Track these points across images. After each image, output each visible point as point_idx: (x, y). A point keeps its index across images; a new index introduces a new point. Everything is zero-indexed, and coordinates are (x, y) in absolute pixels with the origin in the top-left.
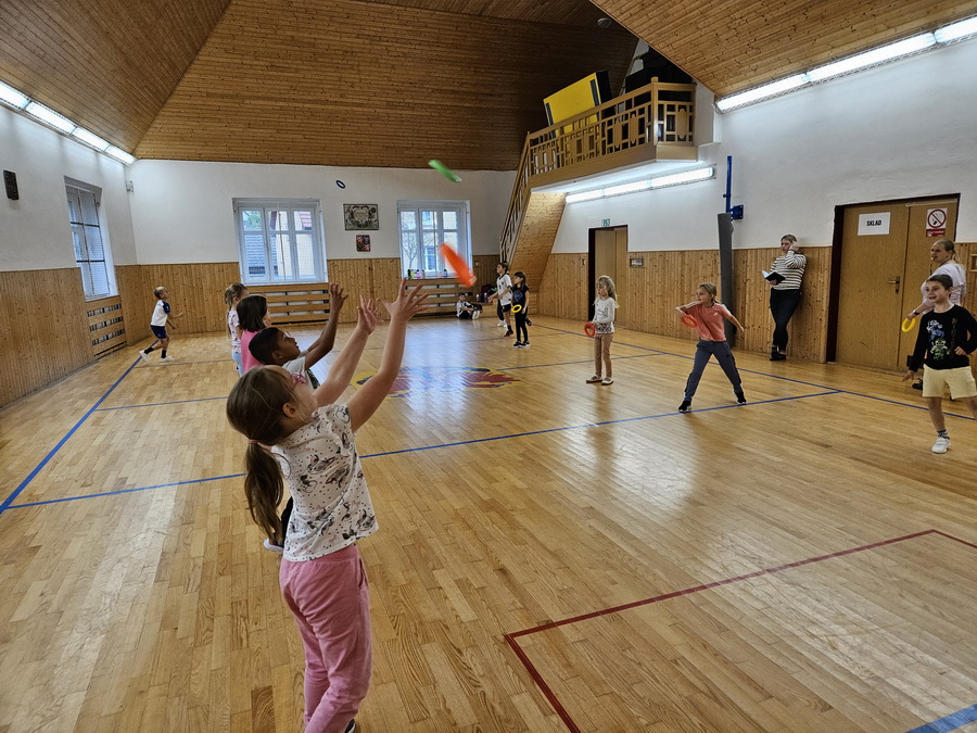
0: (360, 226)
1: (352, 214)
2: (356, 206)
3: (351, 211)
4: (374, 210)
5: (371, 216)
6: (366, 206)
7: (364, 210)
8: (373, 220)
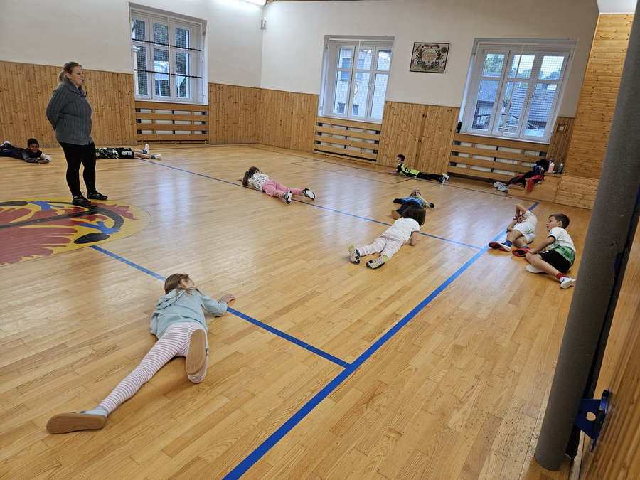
0: (425, 67)
1: (420, 54)
2: (426, 45)
3: (419, 50)
4: (445, 50)
5: (439, 57)
6: (437, 45)
7: (434, 50)
8: (441, 61)
